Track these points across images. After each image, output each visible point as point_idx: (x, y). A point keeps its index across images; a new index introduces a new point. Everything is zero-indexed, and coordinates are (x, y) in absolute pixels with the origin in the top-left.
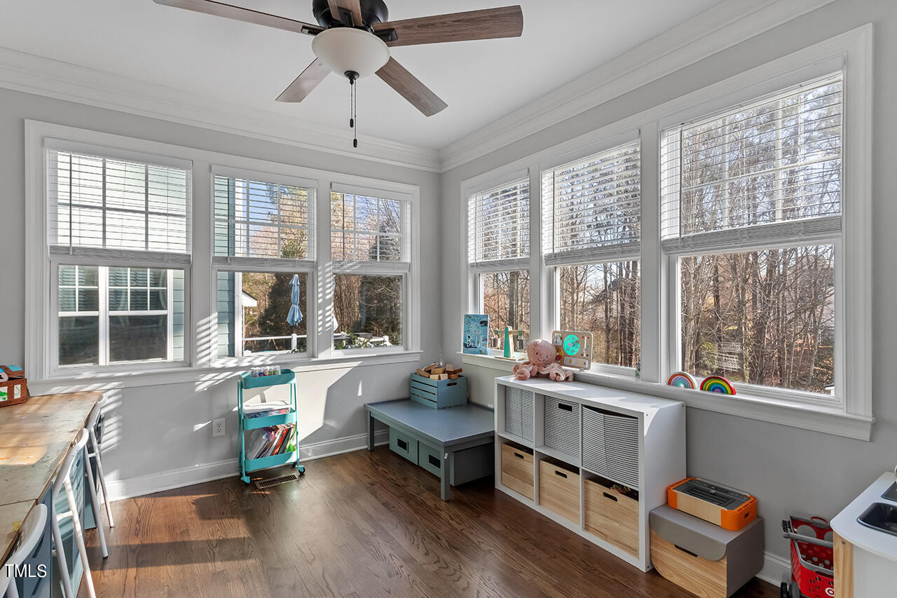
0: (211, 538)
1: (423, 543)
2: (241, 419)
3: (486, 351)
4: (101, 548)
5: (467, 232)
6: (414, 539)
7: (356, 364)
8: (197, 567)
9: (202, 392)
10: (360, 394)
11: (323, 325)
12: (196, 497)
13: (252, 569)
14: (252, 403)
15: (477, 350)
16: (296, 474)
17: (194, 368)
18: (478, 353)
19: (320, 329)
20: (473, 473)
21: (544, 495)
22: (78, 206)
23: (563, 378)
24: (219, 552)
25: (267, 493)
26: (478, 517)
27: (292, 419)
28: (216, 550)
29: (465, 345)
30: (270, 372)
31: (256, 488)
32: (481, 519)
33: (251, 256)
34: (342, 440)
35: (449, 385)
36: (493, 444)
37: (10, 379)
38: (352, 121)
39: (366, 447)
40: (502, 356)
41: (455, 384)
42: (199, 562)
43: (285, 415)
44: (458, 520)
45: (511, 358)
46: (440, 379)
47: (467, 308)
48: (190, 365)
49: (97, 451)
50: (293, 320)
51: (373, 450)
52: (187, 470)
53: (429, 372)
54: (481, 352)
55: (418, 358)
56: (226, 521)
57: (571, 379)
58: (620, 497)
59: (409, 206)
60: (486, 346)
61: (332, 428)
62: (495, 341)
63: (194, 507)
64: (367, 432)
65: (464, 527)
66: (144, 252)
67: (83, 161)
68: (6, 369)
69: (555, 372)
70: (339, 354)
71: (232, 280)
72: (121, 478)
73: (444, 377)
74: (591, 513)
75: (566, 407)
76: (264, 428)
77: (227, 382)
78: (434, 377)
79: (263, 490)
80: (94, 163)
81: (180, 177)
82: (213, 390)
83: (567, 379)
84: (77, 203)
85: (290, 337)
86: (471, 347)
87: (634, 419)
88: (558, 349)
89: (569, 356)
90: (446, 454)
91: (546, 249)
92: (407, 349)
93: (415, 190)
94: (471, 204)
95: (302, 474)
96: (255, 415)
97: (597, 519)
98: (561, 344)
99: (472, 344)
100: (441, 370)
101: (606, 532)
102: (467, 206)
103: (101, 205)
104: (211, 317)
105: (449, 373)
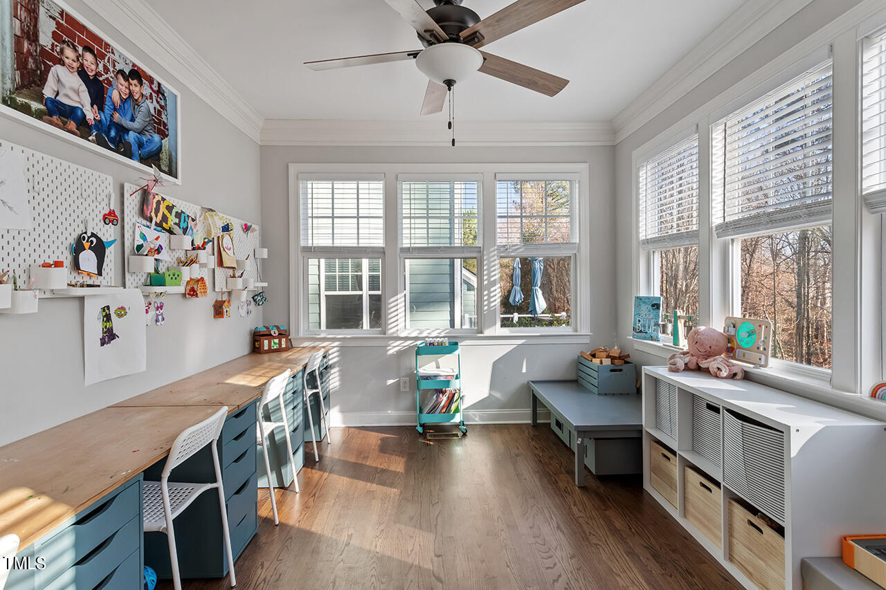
0: (379, 466)
1: (534, 517)
2: (416, 381)
3: (657, 337)
4: (314, 454)
5: (638, 205)
6: (527, 512)
7: (520, 342)
8: (361, 484)
9: (392, 355)
10: (524, 370)
11: (488, 305)
12: (384, 435)
13: (392, 496)
14: (427, 367)
15: (647, 336)
16: (460, 434)
17: (387, 336)
18: (648, 339)
19: (486, 308)
20: (619, 467)
21: (690, 508)
22: (316, 217)
23: (724, 374)
24: (379, 478)
25: (431, 443)
26: (605, 510)
27: (455, 384)
28: (378, 475)
29: (634, 329)
30: (438, 343)
31: (425, 438)
32: (607, 512)
33: (430, 245)
34: (507, 411)
35: (612, 371)
36: (640, 439)
37: (279, 334)
38: (450, 123)
39: (530, 422)
40: (672, 344)
41: (621, 370)
42: (363, 480)
43: (449, 381)
44: (581, 508)
45: (680, 347)
46: (601, 363)
47: (638, 290)
48: (385, 334)
49: (320, 388)
50: (514, 300)
51: (535, 425)
52: (382, 414)
53: (594, 356)
54: (652, 339)
55: (587, 341)
56: (393, 457)
57: (740, 376)
58: (767, 530)
59: (577, 185)
60: (657, 332)
61: (497, 399)
62: (664, 327)
63: (379, 441)
64: (530, 408)
65: (584, 516)
66: (356, 247)
67: (320, 186)
68: (278, 328)
69: (715, 366)
70: (506, 331)
71: (452, 266)
72: (342, 411)
73: (607, 362)
74: (735, 541)
75: (714, 409)
76: (436, 389)
77: (410, 348)
78: (596, 361)
79: (430, 440)
80: (326, 186)
81: (378, 186)
82: (400, 354)
83: (733, 376)
84: (316, 215)
85: (512, 316)
86: (641, 332)
87: (778, 432)
88: (730, 339)
89: (743, 349)
90: (580, 439)
91: (717, 219)
92: (576, 331)
93: (583, 168)
94: (642, 173)
95: (464, 434)
96: (427, 378)
97: (741, 550)
98: (733, 334)
99: (643, 329)
100: (604, 354)
101: (750, 569)
102: (638, 177)
103: (331, 215)
104: (399, 296)
105: (613, 358)
